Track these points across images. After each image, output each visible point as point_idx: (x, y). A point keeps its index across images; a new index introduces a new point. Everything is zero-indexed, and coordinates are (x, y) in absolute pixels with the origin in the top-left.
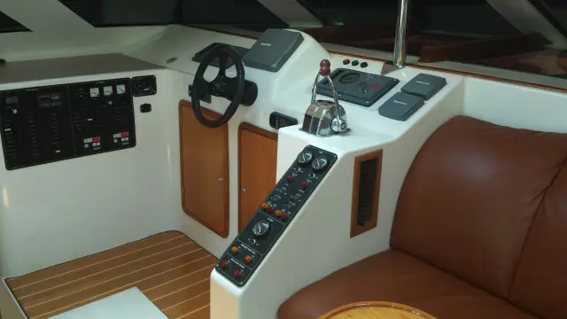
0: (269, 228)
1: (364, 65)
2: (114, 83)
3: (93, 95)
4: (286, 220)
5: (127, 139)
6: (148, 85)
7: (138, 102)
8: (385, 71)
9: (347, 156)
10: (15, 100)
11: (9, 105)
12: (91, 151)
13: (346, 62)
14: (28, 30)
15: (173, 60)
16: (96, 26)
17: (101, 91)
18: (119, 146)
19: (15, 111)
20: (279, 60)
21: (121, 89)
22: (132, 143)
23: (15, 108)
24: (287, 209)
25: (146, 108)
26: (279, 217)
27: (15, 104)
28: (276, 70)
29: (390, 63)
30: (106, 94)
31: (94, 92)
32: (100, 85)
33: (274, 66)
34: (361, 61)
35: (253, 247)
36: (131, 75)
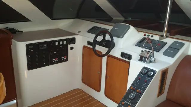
0: (135, 96)
1: (152, 36)
2: (63, 40)
3: (56, 45)
4: (141, 94)
5: (66, 59)
6: (73, 41)
7: (70, 46)
8: (160, 39)
9: (159, 71)
10: (32, 47)
11: (30, 48)
12: (55, 63)
13: (145, 35)
14: (30, 21)
15: (80, 32)
16: (52, 19)
17: (59, 43)
18: (64, 61)
19: (32, 51)
20: (123, 34)
21: (65, 42)
22: (67, 60)
23: (32, 50)
24: (141, 90)
25: (72, 48)
26: (138, 92)
27: (32, 48)
28: (122, 38)
29: (162, 36)
30: (60, 44)
31: (57, 43)
32: (59, 41)
33: (121, 36)
34: (151, 35)
35: (130, 102)
36: (68, 37)
